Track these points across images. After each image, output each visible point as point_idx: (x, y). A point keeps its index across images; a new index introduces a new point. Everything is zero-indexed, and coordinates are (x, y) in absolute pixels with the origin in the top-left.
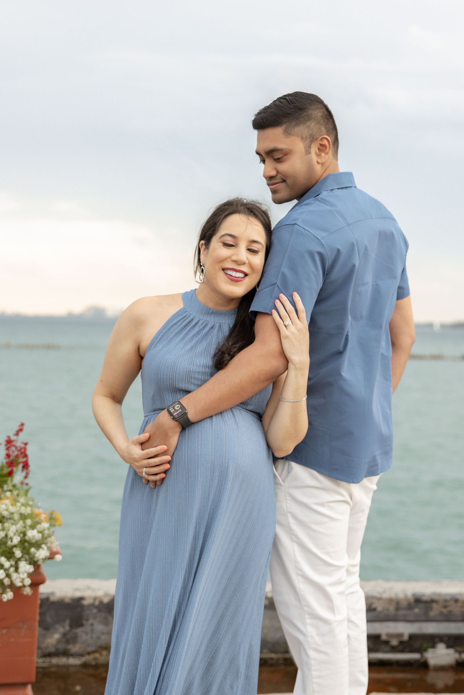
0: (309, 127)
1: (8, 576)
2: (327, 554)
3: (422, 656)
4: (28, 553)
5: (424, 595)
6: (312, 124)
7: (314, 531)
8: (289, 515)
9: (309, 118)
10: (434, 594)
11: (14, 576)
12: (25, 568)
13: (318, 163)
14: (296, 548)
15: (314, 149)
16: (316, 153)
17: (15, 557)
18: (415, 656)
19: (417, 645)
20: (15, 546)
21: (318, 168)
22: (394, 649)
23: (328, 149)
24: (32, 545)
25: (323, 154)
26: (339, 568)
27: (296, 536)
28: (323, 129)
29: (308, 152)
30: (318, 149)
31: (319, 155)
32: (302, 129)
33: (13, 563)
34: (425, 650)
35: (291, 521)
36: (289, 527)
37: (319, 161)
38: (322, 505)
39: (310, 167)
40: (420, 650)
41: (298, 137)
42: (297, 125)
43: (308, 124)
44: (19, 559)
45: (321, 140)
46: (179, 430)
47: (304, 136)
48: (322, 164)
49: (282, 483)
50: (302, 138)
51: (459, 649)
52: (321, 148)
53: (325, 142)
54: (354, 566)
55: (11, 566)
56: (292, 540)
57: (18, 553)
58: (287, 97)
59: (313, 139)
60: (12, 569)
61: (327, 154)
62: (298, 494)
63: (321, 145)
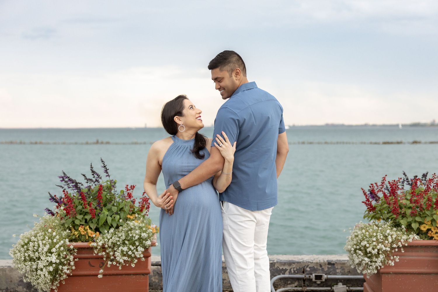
0: (230, 66)
1: (134, 253)
2: (244, 242)
3: (331, 288)
4: (142, 243)
5: (332, 261)
6: (231, 65)
7: (238, 233)
8: (228, 226)
9: (229, 62)
10: (337, 260)
11: (136, 253)
12: (141, 249)
13: (236, 80)
14: (232, 239)
15: (234, 75)
16: (235, 76)
17: (136, 245)
18: (329, 288)
19: (329, 283)
20: (136, 240)
21: (237, 82)
22: (319, 285)
23: (240, 74)
24: (143, 240)
25: (238, 76)
26: (250, 248)
27: (231, 235)
28: (236, 65)
29: (231, 76)
30: (236, 74)
31: (236, 77)
32: (227, 67)
33: (135, 248)
34: (333, 286)
35: (229, 228)
36: (229, 231)
37: (237, 79)
38: (241, 222)
39: (233, 83)
40: (331, 286)
41: (226, 71)
42: (225, 66)
43: (229, 65)
44: (138, 246)
45: (236, 70)
46: (177, 193)
47: (228, 70)
48: (239, 80)
49: (226, 213)
50: (228, 71)
51: (348, 285)
52: (236, 73)
53: (238, 71)
54: (264, 247)
55: (134, 249)
56: (230, 236)
57: (137, 243)
58: (220, 54)
59: (232, 71)
60: (135, 250)
61: (240, 75)
62: (232, 217)
63: (236, 72)
